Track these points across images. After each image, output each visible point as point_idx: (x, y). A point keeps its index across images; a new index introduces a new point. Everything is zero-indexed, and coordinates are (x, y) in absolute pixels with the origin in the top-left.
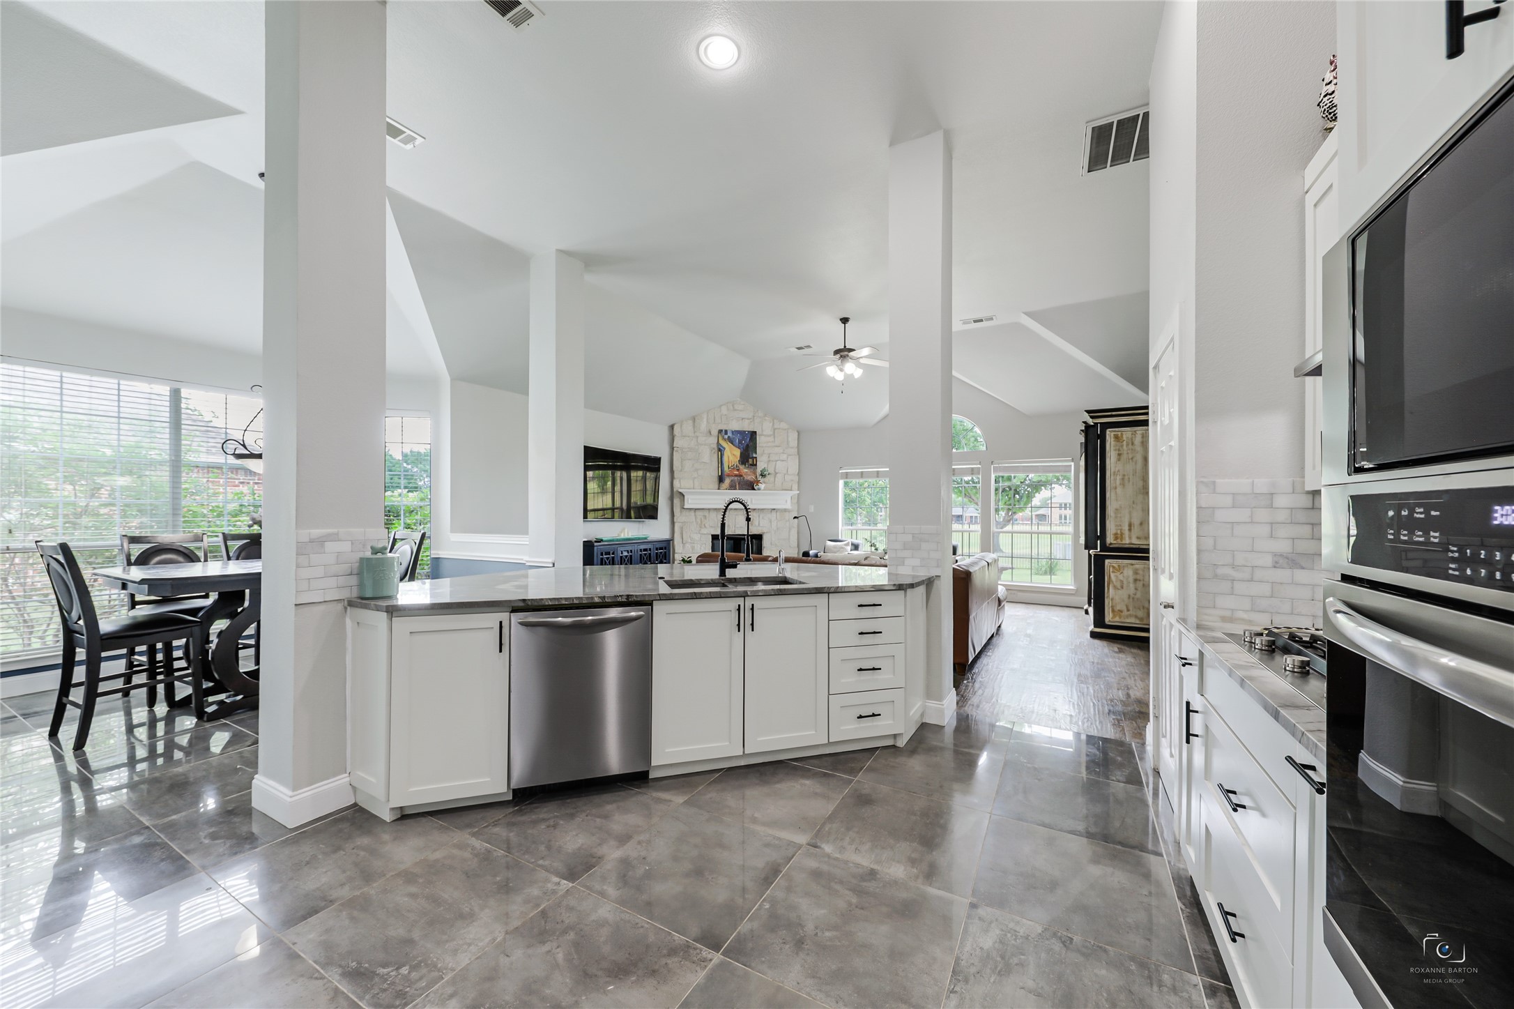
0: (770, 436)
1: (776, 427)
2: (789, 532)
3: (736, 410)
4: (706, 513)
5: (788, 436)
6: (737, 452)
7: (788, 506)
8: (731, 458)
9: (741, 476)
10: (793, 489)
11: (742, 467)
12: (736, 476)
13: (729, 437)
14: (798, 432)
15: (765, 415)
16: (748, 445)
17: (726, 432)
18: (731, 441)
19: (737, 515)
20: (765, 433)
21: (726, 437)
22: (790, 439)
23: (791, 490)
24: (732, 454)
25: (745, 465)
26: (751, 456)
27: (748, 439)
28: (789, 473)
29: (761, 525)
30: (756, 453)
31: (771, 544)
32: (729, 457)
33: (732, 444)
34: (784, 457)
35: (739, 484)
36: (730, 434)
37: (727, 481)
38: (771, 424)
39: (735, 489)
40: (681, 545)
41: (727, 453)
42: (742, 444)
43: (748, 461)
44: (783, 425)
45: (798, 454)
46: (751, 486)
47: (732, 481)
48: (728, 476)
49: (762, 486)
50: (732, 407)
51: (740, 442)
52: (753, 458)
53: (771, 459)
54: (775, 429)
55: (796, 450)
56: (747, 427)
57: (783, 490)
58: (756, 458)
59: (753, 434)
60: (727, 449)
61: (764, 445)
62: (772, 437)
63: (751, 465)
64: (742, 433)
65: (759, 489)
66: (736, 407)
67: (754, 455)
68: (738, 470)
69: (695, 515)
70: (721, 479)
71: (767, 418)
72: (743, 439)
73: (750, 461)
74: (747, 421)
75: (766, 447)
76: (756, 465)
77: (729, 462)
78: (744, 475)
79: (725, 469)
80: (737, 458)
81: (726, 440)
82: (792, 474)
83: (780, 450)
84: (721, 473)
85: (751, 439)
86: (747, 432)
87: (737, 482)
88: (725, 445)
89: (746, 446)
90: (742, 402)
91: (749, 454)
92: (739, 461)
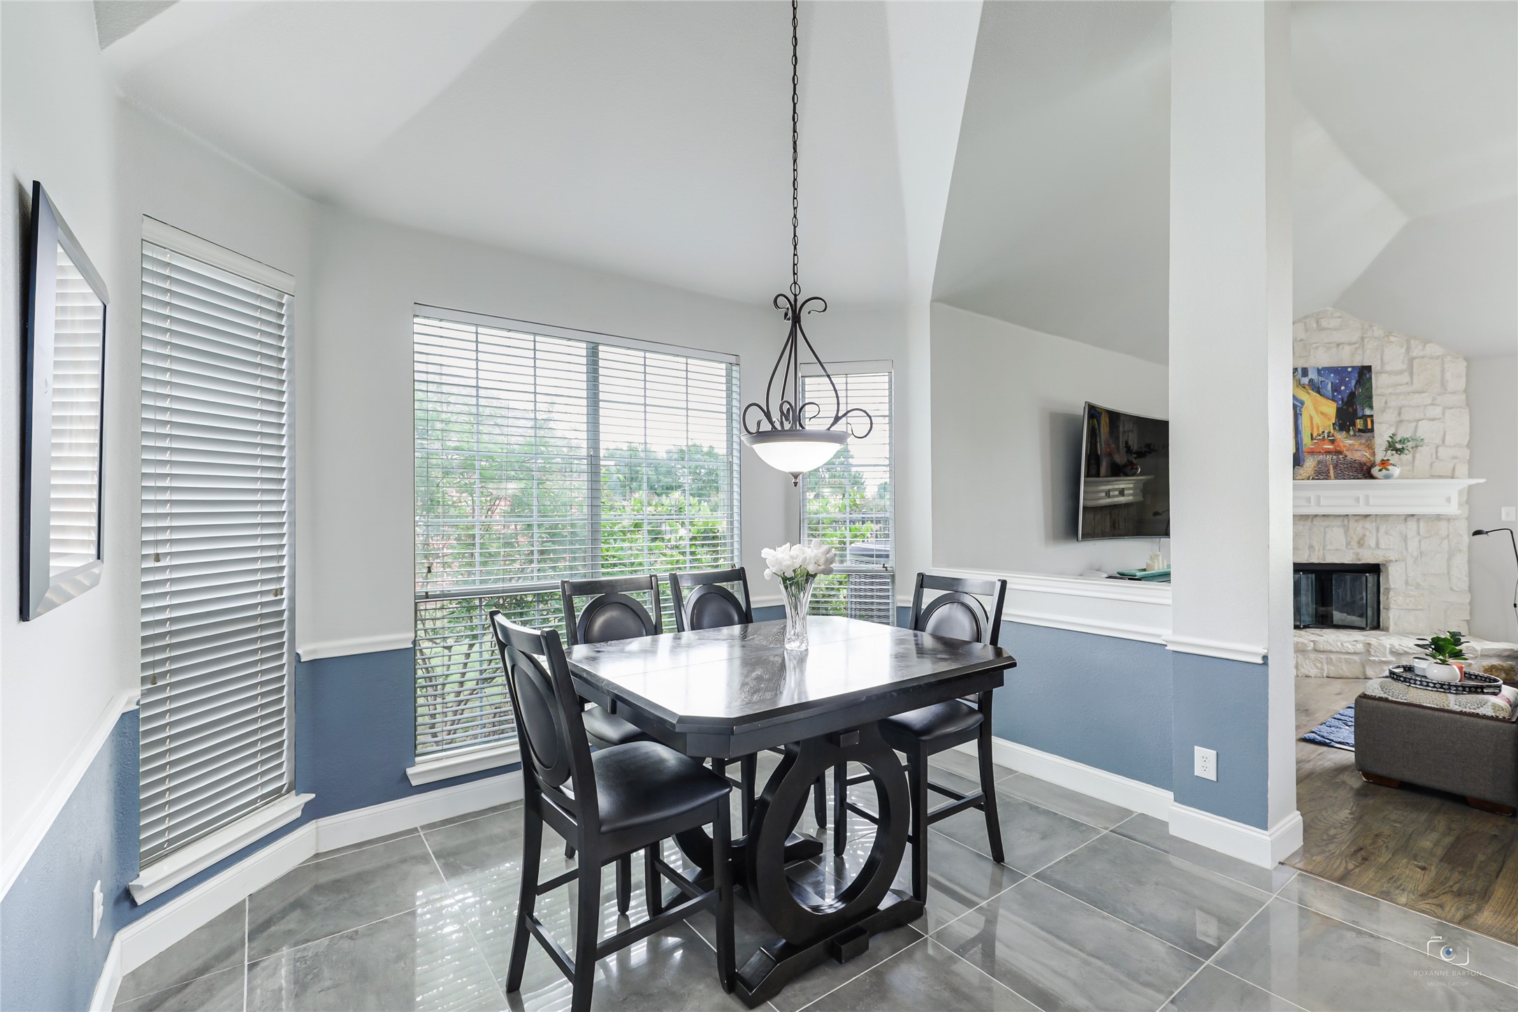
0: (1401, 372)
1: (1415, 353)
2: (1449, 559)
3: (1324, 329)
5: (1443, 372)
6: (1331, 409)
7: (1453, 509)
8: (1317, 420)
9: (1339, 452)
10: (1457, 473)
11: (1340, 436)
12: (1328, 452)
13: (1311, 381)
14: (1466, 359)
15: (1389, 334)
16: (1352, 395)
17: (1305, 372)
18: (1316, 388)
19: (1328, 527)
20: (1387, 368)
21: (1305, 381)
22: (1448, 376)
23: (1453, 478)
24: (1323, 412)
25: (1348, 431)
26: (1360, 414)
27: (1353, 382)
28: (1446, 443)
29: (1382, 546)
30: (1371, 407)
31: (1407, 583)
32: (1311, 418)
33: (1319, 392)
34: (1437, 412)
35: (1334, 468)
36: (1313, 375)
37: (1310, 464)
38: (1403, 350)
39: (1327, 477)
41: (1308, 411)
42: (1339, 392)
43: (1354, 424)
44: (1433, 350)
45: (1468, 404)
46: (1365, 471)
47: (1319, 462)
48: (1312, 453)
49: (1396, 471)
50: (1315, 325)
51: (1335, 388)
52: (1365, 417)
53: (1404, 417)
54: (1411, 360)
55: (1464, 397)
56: (1348, 358)
57: (1432, 477)
58: (1372, 416)
59: (1364, 373)
60: (1309, 403)
61: (1390, 390)
62: (1406, 374)
63: (1360, 430)
64: (1340, 371)
65: (1387, 477)
66: (1324, 323)
67: (1368, 412)
68: (1333, 442)
70: (1297, 461)
71: (1392, 339)
72: (1342, 382)
73: (1359, 423)
74: (1347, 349)
75: (1391, 394)
76: (1372, 430)
77: (1312, 429)
78: (1345, 452)
79: (1306, 440)
80: (1329, 419)
81: (1304, 388)
82: (1454, 446)
83: (1426, 399)
84: (1297, 449)
85: (1358, 382)
86: (1350, 369)
87: (1331, 466)
88: (1303, 396)
89: (1348, 397)
90: (1338, 314)
91: (1355, 411)
92: (1334, 424)
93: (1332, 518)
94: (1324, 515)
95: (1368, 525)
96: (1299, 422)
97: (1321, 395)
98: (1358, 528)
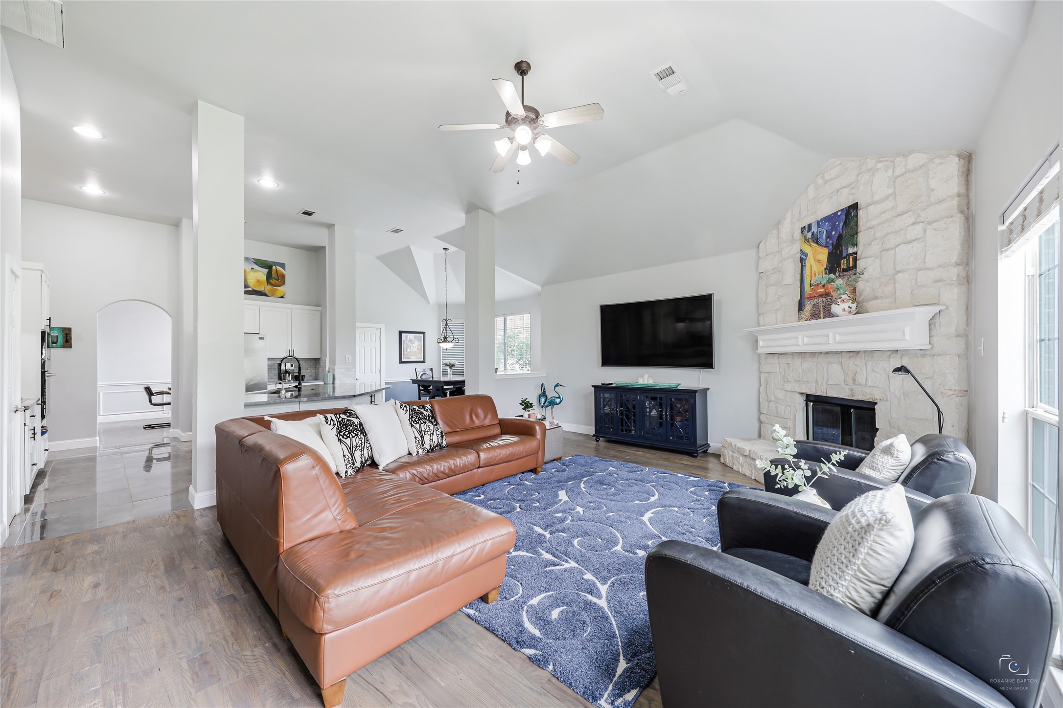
3: (828, 181)
4: (789, 360)
6: (824, 255)
8: (815, 268)
9: (827, 294)
12: (820, 296)
13: (813, 234)
15: (879, 161)
16: (840, 237)
17: (810, 227)
18: (816, 239)
19: (829, 363)
20: (876, 198)
21: (809, 235)
22: (936, 183)
24: (817, 261)
25: (835, 273)
26: (844, 254)
27: (841, 224)
29: (869, 384)
30: (854, 245)
32: (811, 266)
33: (817, 243)
34: (917, 231)
36: (814, 229)
37: (808, 307)
39: (818, 318)
40: (767, 403)
41: (810, 262)
42: (831, 238)
43: (839, 265)
44: (915, 160)
47: (814, 306)
48: (810, 298)
50: (822, 180)
51: (829, 236)
52: (848, 256)
53: (888, 245)
54: (898, 180)
55: (958, 201)
58: (854, 254)
59: (852, 211)
60: (810, 255)
61: (876, 222)
62: (893, 197)
63: (845, 270)
64: (832, 218)
66: (829, 176)
67: (851, 251)
68: (823, 285)
69: (779, 363)
70: (801, 307)
71: (879, 165)
72: (834, 227)
73: (844, 263)
74: (845, 192)
76: (855, 267)
77: (811, 276)
78: (832, 293)
79: (807, 287)
80: (822, 265)
81: (808, 242)
82: (938, 267)
83: (908, 219)
84: (801, 296)
85: (845, 223)
86: (839, 213)
87: (822, 308)
88: (807, 249)
89: (837, 240)
90: (839, 162)
91: (841, 252)
92: (825, 269)
93: (831, 355)
94: (827, 353)
95: (859, 361)
96: (804, 272)
97: (818, 245)
98: (851, 364)
